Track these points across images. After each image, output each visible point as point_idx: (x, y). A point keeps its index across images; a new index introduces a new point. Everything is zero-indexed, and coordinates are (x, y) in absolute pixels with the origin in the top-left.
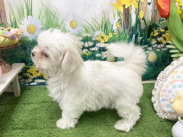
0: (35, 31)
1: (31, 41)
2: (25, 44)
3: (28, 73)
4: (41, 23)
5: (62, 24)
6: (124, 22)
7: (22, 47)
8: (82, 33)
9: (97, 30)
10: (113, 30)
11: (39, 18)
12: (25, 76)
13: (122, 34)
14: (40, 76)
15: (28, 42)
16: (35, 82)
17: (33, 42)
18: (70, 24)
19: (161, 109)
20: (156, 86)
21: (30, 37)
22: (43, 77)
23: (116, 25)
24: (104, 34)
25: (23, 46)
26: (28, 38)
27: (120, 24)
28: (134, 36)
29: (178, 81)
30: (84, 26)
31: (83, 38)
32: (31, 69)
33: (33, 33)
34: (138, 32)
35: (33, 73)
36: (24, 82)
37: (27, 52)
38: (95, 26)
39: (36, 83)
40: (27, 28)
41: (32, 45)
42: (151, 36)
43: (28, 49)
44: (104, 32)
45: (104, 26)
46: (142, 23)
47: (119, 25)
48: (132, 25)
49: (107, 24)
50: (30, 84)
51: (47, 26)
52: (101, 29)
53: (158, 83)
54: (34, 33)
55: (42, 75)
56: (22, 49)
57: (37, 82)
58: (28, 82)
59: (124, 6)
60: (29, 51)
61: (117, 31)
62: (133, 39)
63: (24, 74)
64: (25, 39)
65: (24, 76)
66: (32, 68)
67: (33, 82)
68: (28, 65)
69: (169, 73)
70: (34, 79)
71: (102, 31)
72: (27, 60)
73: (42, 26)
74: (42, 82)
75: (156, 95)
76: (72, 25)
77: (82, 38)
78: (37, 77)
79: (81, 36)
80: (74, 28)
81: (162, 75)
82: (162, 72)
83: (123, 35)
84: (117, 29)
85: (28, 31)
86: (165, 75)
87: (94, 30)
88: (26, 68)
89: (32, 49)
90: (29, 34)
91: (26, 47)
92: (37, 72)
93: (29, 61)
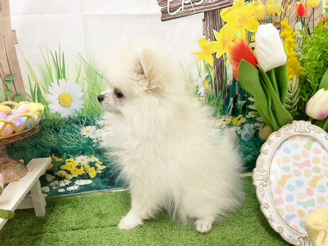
0: (72, 102)
1: (65, 119)
2: (57, 123)
3: (63, 170)
4: (81, 89)
6: (215, 79)
7: (51, 129)
10: (199, 93)
11: (77, 81)
12: (60, 176)
13: (213, 98)
14: (84, 174)
15: (61, 121)
16: (75, 186)
17: (69, 121)
19: (298, 237)
21: (63, 113)
22: (89, 176)
23: (203, 84)
25: (53, 127)
26: (60, 114)
27: (209, 83)
28: (231, 99)
32: (67, 163)
33: (68, 105)
34: (237, 94)
35: (71, 170)
36: (56, 185)
37: (60, 136)
39: (78, 186)
40: (59, 99)
41: (68, 125)
43: (61, 131)
47: (208, 85)
48: (228, 84)
50: (68, 188)
51: (91, 93)
54: (70, 105)
55: (87, 172)
56: (52, 133)
57: (79, 184)
58: (64, 186)
59: (214, 55)
60: (63, 134)
61: (206, 94)
63: (56, 172)
64: (56, 117)
65: (57, 176)
66: (69, 162)
67: (71, 185)
68: (62, 158)
70: (74, 179)
72: (60, 149)
74: (87, 184)
75: (273, 215)
78: (79, 175)
83: (215, 100)
84: (205, 91)
85: (59, 103)
88: (60, 162)
89: (68, 132)
90: (62, 107)
91: (58, 129)
92: (79, 167)
93: (64, 151)
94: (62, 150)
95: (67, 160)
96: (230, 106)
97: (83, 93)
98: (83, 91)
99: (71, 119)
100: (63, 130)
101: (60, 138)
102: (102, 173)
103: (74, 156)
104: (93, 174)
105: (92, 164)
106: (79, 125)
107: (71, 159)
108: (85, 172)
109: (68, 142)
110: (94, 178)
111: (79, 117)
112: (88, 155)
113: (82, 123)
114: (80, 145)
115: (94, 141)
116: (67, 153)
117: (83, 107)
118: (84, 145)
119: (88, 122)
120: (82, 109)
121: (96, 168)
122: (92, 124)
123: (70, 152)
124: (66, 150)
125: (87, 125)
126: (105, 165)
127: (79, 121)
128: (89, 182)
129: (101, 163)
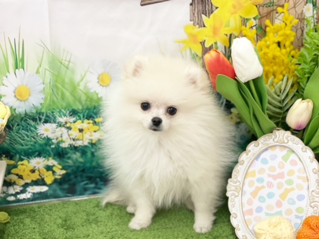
0: (30, 95)
1: (20, 115)
2: (10, 120)
3: (15, 174)
4: (41, 81)
5: (82, 80)
11: (37, 72)
12: (9, 181)
14: (38, 179)
15: (16, 117)
16: (27, 193)
17: (25, 117)
18: (98, 79)
21: (19, 107)
22: (44, 181)
26: (15, 109)
32: (20, 167)
33: (25, 99)
35: (24, 175)
36: (4, 192)
37: (13, 135)
39: (30, 194)
40: (14, 92)
41: (23, 122)
43: (14, 128)
50: (18, 196)
51: (53, 86)
54: (27, 99)
55: (43, 177)
57: (33, 191)
58: (14, 193)
59: (203, 43)
60: (17, 132)
63: (6, 176)
66: (22, 165)
67: (23, 192)
68: (14, 160)
70: (26, 185)
72: (12, 150)
73: (42, 86)
74: (43, 191)
76: (103, 81)
78: (32, 181)
80: (106, 86)
85: (15, 96)
88: (11, 165)
89: (23, 129)
90: (18, 102)
91: (11, 126)
92: (33, 171)
93: (17, 152)
94: (14, 151)
95: (20, 163)
97: (44, 86)
98: (44, 84)
99: (27, 115)
100: (17, 128)
101: (13, 137)
102: (61, 179)
103: (28, 158)
104: (49, 179)
105: (49, 168)
106: (36, 121)
107: (25, 162)
108: (40, 176)
109: (22, 142)
110: (51, 184)
111: (37, 112)
112: (45, 157)
113: (40, 120)
114: (37, 145)
115: (53, 141)
116: (20, 154)
117: (42, 102)
118: (41, 145)
119: (47, 118)
120: (41, 104)
121: (54, 172)
122: (52, 121)
123: (25, 153)
124: (19, 151)
125: (46, 122)
126: (65, 169)
127: (37, 117)
128: (44, 189)
129: (60, 167)
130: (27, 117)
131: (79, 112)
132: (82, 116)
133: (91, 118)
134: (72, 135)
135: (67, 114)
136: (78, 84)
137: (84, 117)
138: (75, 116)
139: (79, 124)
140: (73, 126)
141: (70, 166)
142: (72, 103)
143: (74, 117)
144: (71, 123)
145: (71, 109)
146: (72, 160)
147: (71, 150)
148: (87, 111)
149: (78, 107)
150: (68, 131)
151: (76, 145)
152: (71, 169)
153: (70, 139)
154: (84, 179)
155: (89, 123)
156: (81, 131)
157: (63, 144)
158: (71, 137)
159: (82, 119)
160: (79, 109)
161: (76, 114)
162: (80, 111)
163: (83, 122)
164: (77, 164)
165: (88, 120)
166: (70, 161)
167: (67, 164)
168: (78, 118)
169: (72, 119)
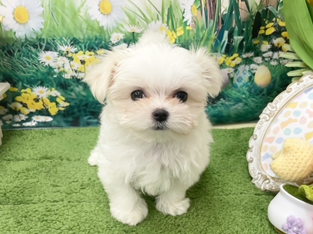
0: (29, 19)
1: (21, 39)
2: (11, 44)
3: (19, 102)
4: (40, 3)
5: (83, 5)
6: (206, 5)
7: (3, 51)
8: (123, 24)
9: (152, 20)
10: (185, 20)
12: (14, 109)
13: (202, 29)
14: (42, 109)
15: (16, 41)
16: (33, 122)
17: (25, 42)
18: (99, 5)
19: (260, 172)
20: (258, 130)
21: (19, 31)
22: (49, 112)
23: (191, 10)
24: (168, 28)
25: (7, 49)
26: (15, 33)
27: (198, 9)
28: (226, 33)
29: (296, 121)
30: (127, 10)
31: (126, 34)
32: (23, 95)
33: (24, 22)
34: (233, 26)
35: (29, 103)
36: (10, 120)
37: (15, 61)
38: (149, 11)
39: (36, 123)
40: (13, 14)
41: (23, 48)
42: (260, 34)
43: (15, 54)
44: (166, 24)
45: (166, 12)
46: (243, 8)
47: (196, 10)
48: (222, 12)
49: (173, 7)
50: (24, 124)
51: (52, 9)
52: (160, 17)
53: (261, 126)
54: (27, 22)
55: (47, 107)
56: (4, 55)
57: (38, 120)
58: (20, 121)
60: (18, 59)
61: (194, 23)
62: (223, 41)
63: (10, 104)
64: (9, 36)
65: (10, 109)
66: (26, 93)
67: (29, 120)
68: (17, 88)
69: (281, 106)
70: (31, 114)
71: (163, 23)
72: (14, 77)
73: (42, 9)
74: (47, 121)
75: (255, 147)
76: (103, 9)
77: (124, 35)
78: (37, 110)
79: (121, 32)
80: (107, 15)
81: (270, 110)
82: (270, 105)
83: (204, 31)
84: (192, 18)
85: (14, 18)
86: (275, 109)
87: (146, 20)
88: (15, 92)
89: (24, 56)
90: (17, 24)
91: (12, 52)
92: (37, 100)
93: (20, 80)
94: (16, 78)
95: (23, 91)
96: (224, 42)
97: (43, 9)
98: (43, 7)
99: (28, 40)
100: (18, 54)
101: (15, 63)
102: (64, 111)
103: (31, 86)
104: (53, 110)
105: (52, 99)
106: (37, 48)
107: (28, 90)
108: (44, 107)
109: (24, 69)
110: (55, 116)
111: (37, 38)
112: (48, 87)
113: (41, 47)
114: (39, 74)
115: (55, 70)
116: (23, 82)
117: (42, 27)
118: (43, 74)
119: (48, 46)
120: (41, 29)
121: (57, 104)
122: (53, 49)
123: (27, 81)
124: (22, 78)
125: (47, 49)
126: (68, 102)
127: (38, 43)
128: (49, 119)
129: (64, 99)
130: (28, 42)
131: (80, 42)
132: (83, 46)
133: (93, 50)
134: (74, 66)
135: (68, 43)
136: (79, 11)
137: (85, 47)
138: (77, 46)
139: (80, 56)
140: (74, 56)
141: (73, 99)
142: (73, 30)
143: (75, 47)
144: (73, 53)
145: (71, 38)
146: (75, 93)
147: (74, 82)
148: (89, 42)
149: (79, 36)
150: (70, 62)
151: (78, 78)
152: (74, 102)
153: (73, 70)
154: (88, 114)
155: (91, 55)
156: (83, 62)
157: (66, 75)
158: (73, 68)
159: (84, 50)
160: (80, 39)
161: (78, 44)
162: (82, 41)
163: (84, 53)
164: (81, 98)
165: (90, 51)
166: (73, 94)
167: (70, 97)
168: (79, 49)
169: (74, 49)
